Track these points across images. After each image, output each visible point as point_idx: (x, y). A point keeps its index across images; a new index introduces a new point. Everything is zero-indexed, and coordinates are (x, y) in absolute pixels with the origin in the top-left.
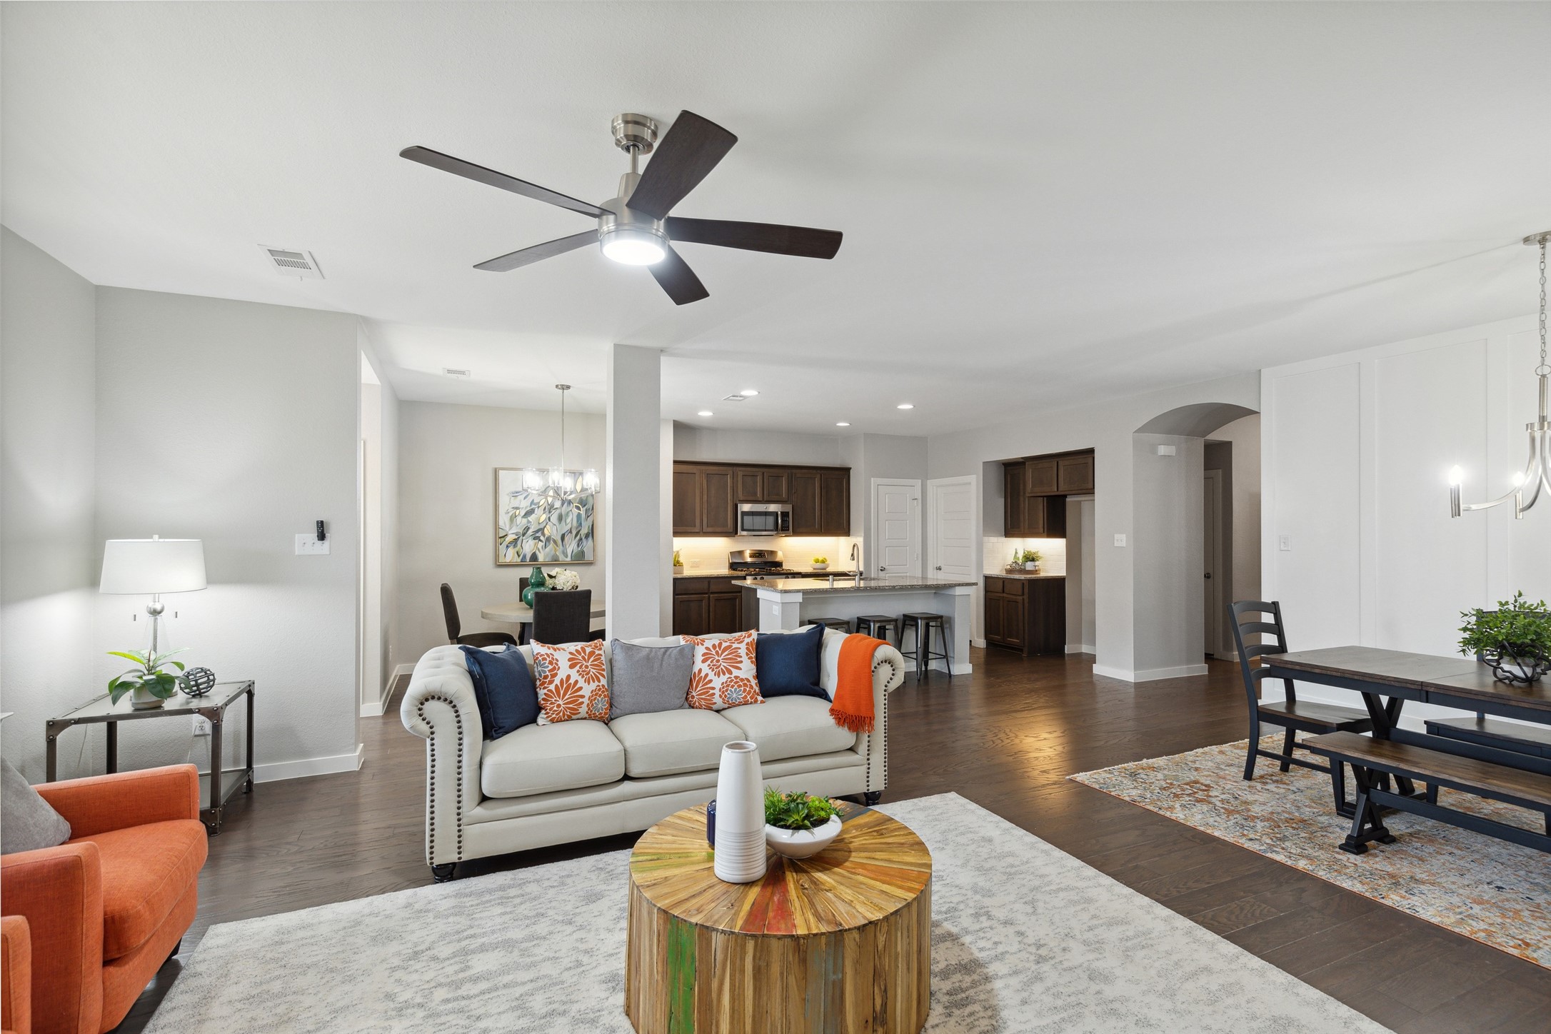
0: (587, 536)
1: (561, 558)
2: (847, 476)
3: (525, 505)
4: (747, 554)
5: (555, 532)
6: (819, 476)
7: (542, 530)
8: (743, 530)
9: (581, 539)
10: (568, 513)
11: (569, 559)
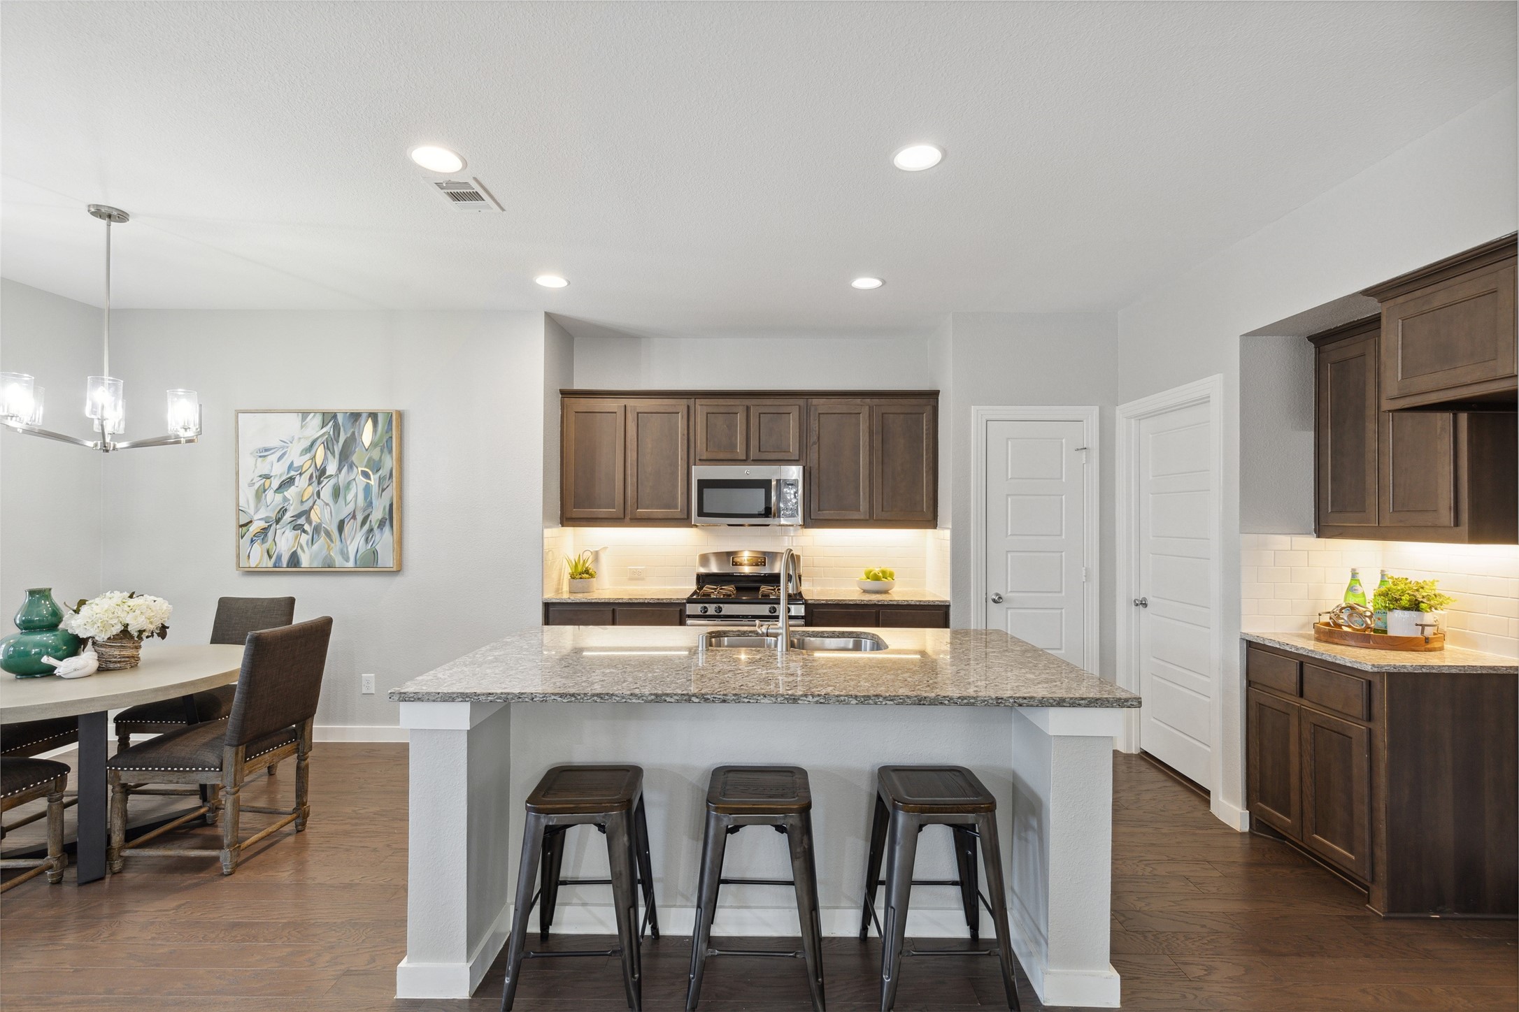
0: (381, 524)
1: (339, 561)
2: (929, 409)
3: (279, 471)
4: (746, 556)
5: (327, 516)
6: (865, 410)
7: (306, 513)
8: (701, 513)
9: (371, 530)
10: (349, 483)
11: (351, 564)
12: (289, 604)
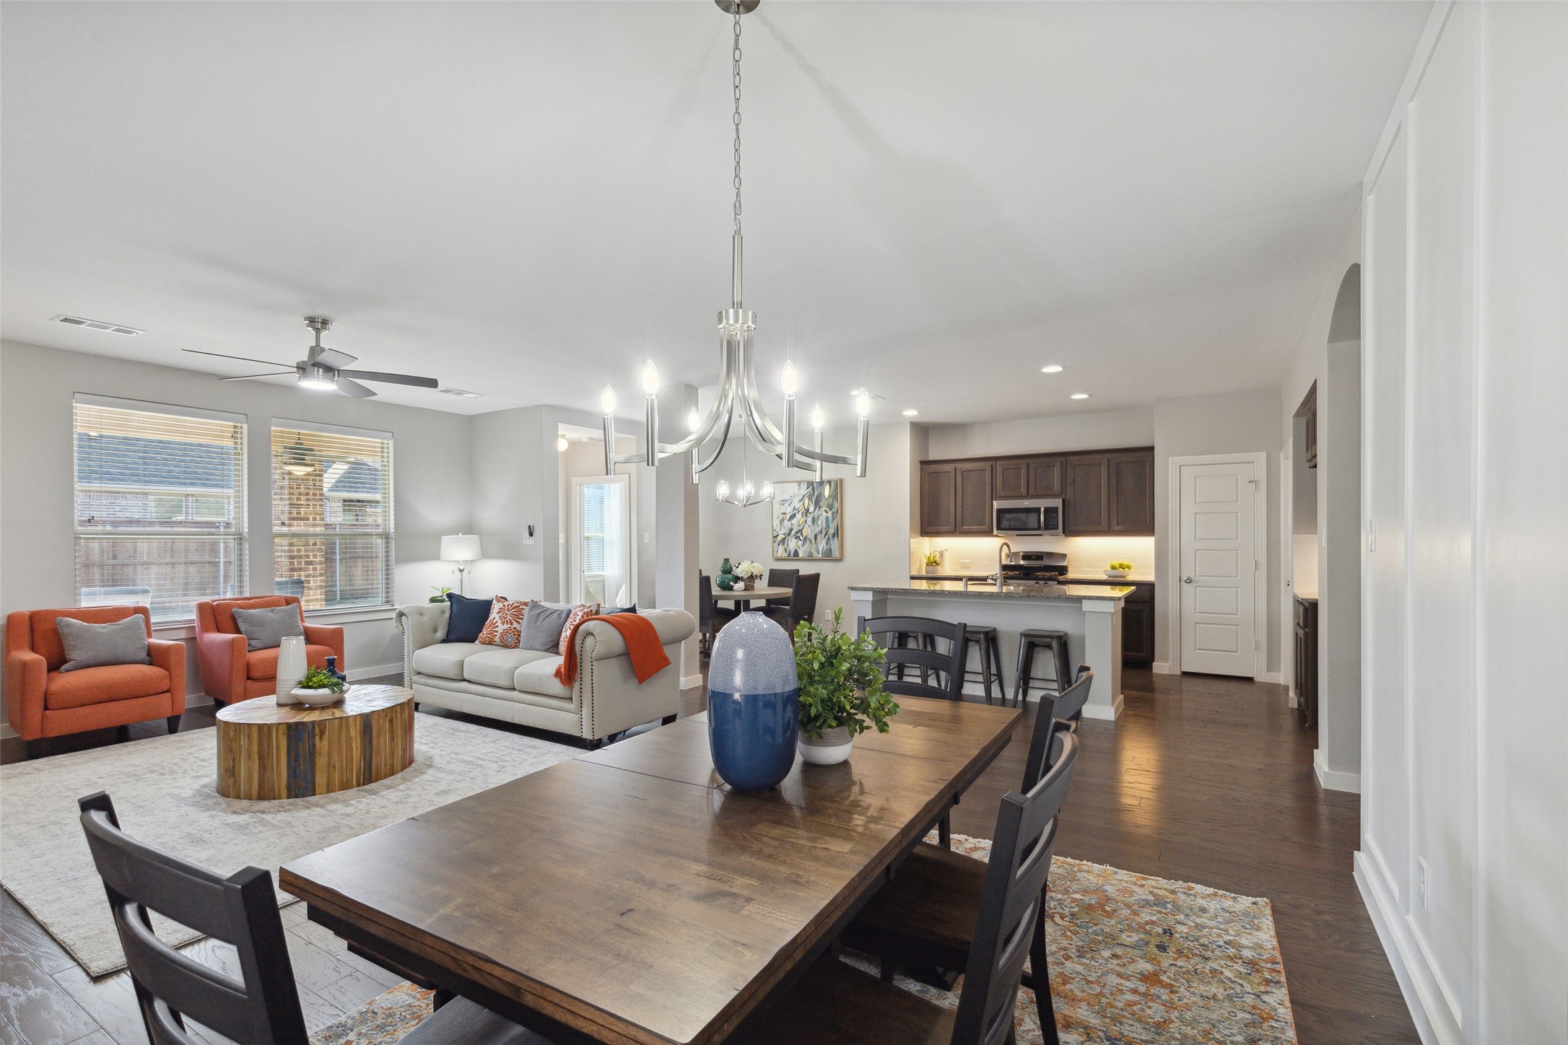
0: (833, 536)
1: (815, 554)
2: (1148, 458)
3: (789, 510)
4: (1020, 555)
5: (810, 532)
6: (1106, 460)
7: (801, 531)
8: (999, 528)
9: (829, 539)
10: (819, 516)
11: (820, 556)
12: (798, 571)
